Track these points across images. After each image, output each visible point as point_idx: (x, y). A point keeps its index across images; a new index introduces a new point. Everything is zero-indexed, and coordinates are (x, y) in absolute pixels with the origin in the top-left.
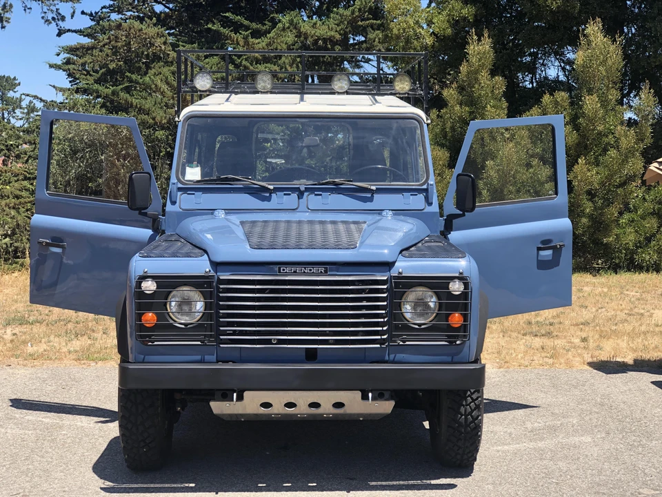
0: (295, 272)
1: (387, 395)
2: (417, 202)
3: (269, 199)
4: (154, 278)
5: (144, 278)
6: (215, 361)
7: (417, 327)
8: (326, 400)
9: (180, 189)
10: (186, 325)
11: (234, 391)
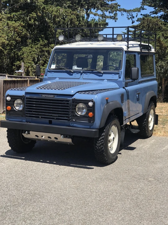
0: (46, 96)
1: (68, 136)
2: (116, 77)
3: (72, 75)
4: (10, 96)
6: (25, 121)
7: (80, 116)
9: (48, 71)
10: (18, 110)
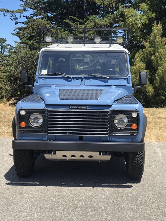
0: (75, 108)
1: (108, 153)
2: (124, 83)
3: (71, 81)
4: (25, 110)
5: (21, 110)
6: (46, 140)
7: (120, 129)
8: (86, 155)
9: (39, 77)
10: (36, 127)
11: (53, 151)
